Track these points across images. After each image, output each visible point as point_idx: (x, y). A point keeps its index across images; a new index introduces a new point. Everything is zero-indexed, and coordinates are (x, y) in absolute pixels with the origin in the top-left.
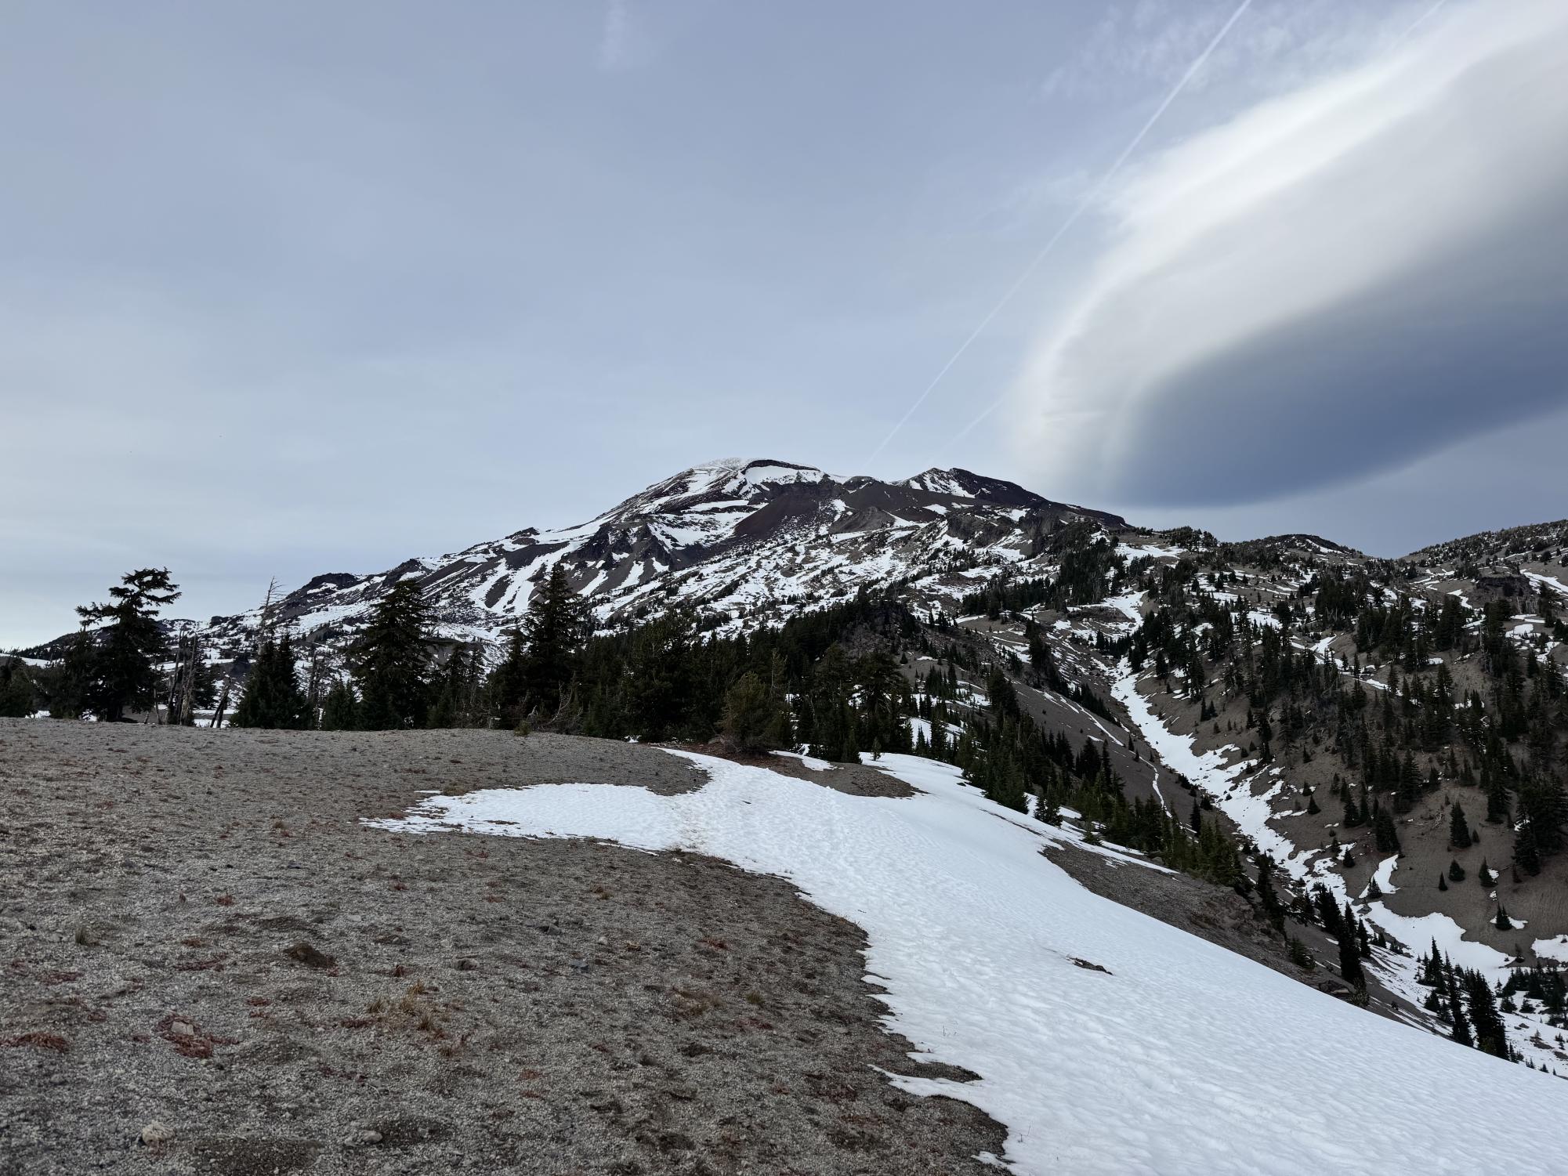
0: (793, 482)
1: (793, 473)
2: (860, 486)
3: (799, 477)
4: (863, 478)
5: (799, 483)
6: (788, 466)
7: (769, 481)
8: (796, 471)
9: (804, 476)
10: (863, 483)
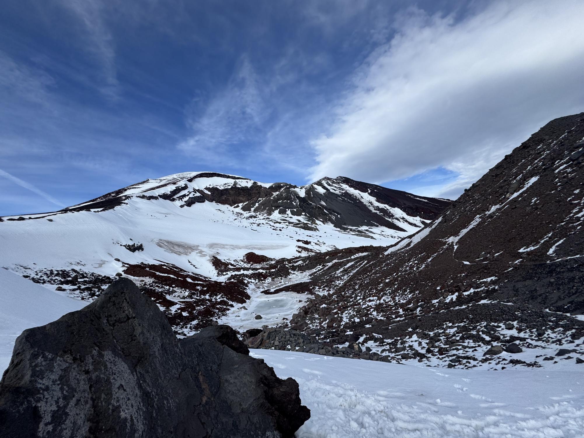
0: (230, 187)
1: (231, 182)
2: (280, 189)
3: (235, 183)
4: (281, 183)
5: (234, 188)
6: (228, 177)
7: (211, 187)
8: (234, 180)
9: (239, 183)
10: (282, 187)
